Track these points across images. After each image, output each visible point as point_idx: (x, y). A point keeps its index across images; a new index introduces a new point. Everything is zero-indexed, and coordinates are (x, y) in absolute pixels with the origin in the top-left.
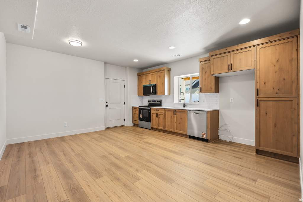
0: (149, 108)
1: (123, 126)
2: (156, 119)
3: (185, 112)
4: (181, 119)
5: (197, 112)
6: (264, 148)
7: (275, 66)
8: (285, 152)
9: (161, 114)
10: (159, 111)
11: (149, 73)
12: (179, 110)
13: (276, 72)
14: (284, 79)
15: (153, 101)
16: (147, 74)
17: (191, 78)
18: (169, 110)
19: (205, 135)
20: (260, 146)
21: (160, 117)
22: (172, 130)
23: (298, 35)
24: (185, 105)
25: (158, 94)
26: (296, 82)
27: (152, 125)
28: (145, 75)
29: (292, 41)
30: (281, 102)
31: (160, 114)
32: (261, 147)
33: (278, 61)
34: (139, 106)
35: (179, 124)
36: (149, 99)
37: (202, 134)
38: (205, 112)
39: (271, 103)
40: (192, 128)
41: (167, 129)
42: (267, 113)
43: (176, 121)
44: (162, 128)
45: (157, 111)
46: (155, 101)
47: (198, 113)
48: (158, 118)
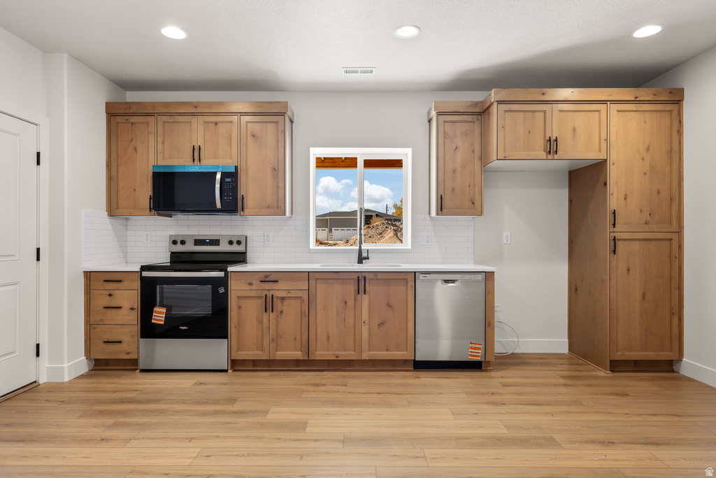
0: (221, 274)
1: (32, 387)
2: (260, 321)
3: (406, 280)
4: (389, 305)
5: (449, 277)
6: (626, 353)
7: (643, 159)
8: (661, 353)
9: (293, 294)
10: (280, 286)
11: (193, 114)
12: (379, 276)
13: (645, 174)
14: (659, 192)
15: (198, 242)
16: (180, 114)
17: (360, 163)
18: (335, 276)
19: (479, 349)
20: (617, 352)
21: (285, 309)
22: (350, 355)
23: (680, 101)
24: (364, 255)
25: (246, 211)
26: (677, 200)
27: (238, 350)
28: (167, 119)
29: (671, 111)
30: (653, 242)
31: (283, 299)
32: (619, 353)
33: (648, 149)
34: (144, 268)
35: (380, 325)
36: (173, 233)
37: (471, 348)
38: (480, 277)
39: (636, 245)
40: (434, 335)
41: (320, 354)
42: (629, 270)
43: (365, 316)
44: (298, 355)
45: (267, 286)
46: (215, 242)
47: (453, 281)
48: (272, 315)
